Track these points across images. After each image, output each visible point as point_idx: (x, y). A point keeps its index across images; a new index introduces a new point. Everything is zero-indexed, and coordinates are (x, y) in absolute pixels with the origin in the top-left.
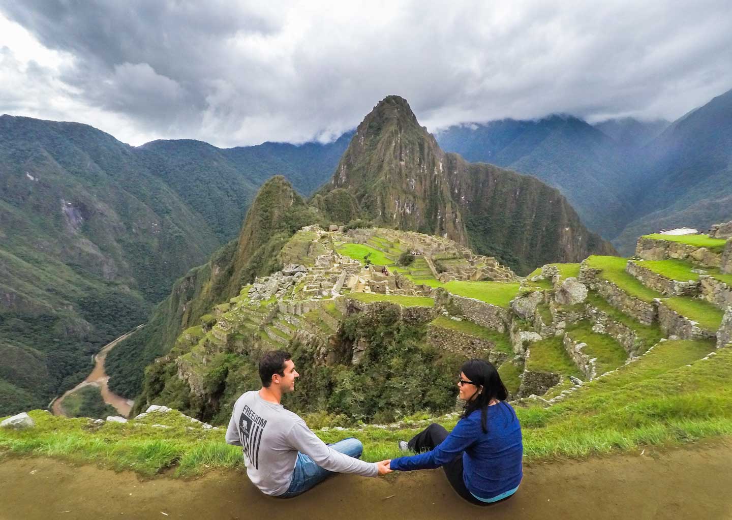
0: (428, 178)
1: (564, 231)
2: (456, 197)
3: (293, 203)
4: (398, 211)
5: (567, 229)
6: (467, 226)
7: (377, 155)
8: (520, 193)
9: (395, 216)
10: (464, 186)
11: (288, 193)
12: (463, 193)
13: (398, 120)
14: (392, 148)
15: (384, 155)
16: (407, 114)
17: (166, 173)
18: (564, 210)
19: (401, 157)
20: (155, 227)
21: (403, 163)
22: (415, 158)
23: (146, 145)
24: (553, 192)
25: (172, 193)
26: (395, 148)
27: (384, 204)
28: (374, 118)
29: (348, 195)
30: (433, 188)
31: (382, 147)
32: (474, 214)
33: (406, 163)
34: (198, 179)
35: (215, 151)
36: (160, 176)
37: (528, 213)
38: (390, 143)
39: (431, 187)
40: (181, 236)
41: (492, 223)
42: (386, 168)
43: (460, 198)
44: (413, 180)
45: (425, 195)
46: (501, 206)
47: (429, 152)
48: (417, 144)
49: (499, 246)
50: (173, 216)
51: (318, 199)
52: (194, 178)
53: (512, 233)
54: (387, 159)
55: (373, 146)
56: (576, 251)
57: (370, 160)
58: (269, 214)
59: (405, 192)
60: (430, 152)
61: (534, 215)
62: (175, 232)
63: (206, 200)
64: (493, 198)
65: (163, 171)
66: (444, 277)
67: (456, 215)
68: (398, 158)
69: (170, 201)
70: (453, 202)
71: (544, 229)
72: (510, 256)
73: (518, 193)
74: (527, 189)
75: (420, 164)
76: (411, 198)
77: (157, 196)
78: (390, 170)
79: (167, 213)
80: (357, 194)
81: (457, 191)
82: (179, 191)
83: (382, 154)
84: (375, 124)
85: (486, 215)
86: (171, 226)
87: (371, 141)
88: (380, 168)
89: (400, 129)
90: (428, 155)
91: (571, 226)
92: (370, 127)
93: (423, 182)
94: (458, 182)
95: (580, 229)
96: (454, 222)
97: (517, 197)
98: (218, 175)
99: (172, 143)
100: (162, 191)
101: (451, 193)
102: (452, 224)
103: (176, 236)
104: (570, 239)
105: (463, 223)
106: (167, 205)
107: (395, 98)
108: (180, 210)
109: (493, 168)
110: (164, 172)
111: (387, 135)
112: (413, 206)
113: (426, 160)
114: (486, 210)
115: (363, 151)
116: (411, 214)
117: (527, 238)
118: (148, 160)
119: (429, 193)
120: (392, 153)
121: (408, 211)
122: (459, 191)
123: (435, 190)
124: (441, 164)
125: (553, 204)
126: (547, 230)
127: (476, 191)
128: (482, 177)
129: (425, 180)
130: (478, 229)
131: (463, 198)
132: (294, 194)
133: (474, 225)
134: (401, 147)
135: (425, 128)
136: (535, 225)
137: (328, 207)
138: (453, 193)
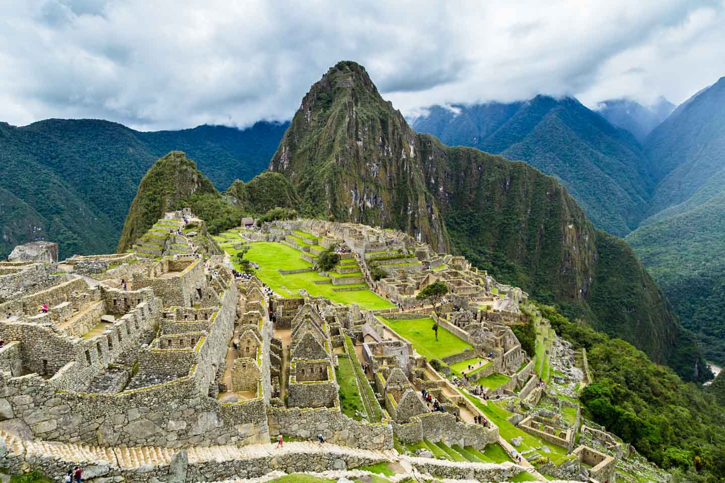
0: (394, 163)
1: (567, 229)
2: (433, 189)
3: (198, 189)
4: (356, 204)
5: (571, 227)
6: (447, 225)
7: (326, 133)
8: (510, 183)
9: (351, 210)
10: (442, 175)
11: (189, 176)
12: (442, 183)
13: (353, 90)
14: (345, 125)
15: (336, 132)
16: (366, 84)
17: (60, 161)
18: (564, 203)
19: (357, 135)
20: (37, 232)
21: (360, 143)
22: (377, 138)
23: (33, 125)
24: (551, 182)
25: (67, 187)
26: (349, 123)
27: (334, 195)
28: (323, 87)
29: (281, 181)
30: (401, 175)
31: (332, 123)
32: (457, 210)
33: (364, 143)
34: (105, 169)
35: (130, 134)
36: (51, 165)
37: (522, 207)
38: (343, 118)
39: (398, 174)
40: (75, 244)
41: (478, 221)
42: (338, 149)
43: (437, 190)
44: (375, 165)
45: (391, 185)
46: (489, 199)
47: (393, 131)
48: (379, 121)
49: (489, 249)
50: (66, 217)
51: (238, 184)
52: (100, 168)
53: (504, 232)
54: (338, 138)
55: (322, 122)
56: (583, 253)
57: (319, 139)
58: (157, 204)
59: (364, 180)
60: (396, 131)
61: (529, 210)
62: (68, 239)
63: (115, 197)
64: (478, 188)
65: (55, 158)
66: (381, 286)
67: (432, 209)
68: (354, 136)
69: (63, 198)
70: (428, 194)
71: (542, 227)
72: (504, 261)
73: (508, 183)
74: (518, 179)
75: (383, 146)
76: (373, 188)
77: (44, 191)
78: (342, 151)
79: (57, 212)
80: (302, 182)
81: (433, 181)
82: (77, 185)
83: (332, 132)
84: (323, 95)
85: (471, 211)
86: (62, 231)
87: (319, 116)
88: (330, 149)
89: (356, 101)
90: (393, 134)
91: (575, 223)
92: (319, 99)
93: (388, 168)
94: (434, 169)
95: (586, 227)
96: (430, 218)
97: (507, 188)
98: (134, 164)
99: (72, 123)
100: (51, 184)
101: (426, 183)
102: (426, 221)
103: (68, 244)
104: (575, 238)
105: (441, 220)
106: (58, 202)
107: (349, 64)
108: (77, 209)
109: (476, 152)
110: (57, 160)
111: (339, 108)
112: (375, 198)
113: (391, 140)
114: (470, 204)
115: (310, 129)
116: (373, 209)
117: (522, 239)
118: (34, 144)
119: (396, 182)
120: (346, 130)
121: (368, 204)
122: (436, 181)
123: (404, 178)
124: (412, 148)
125: (551, 195)
126: (546, 228)
127: (458, 181)
128: (463, 163)
129: (391, 166)
130: (462, 228)
131: (441, 189)
132: (199, 177)
133: (456, 223)
134: (357, 124)
135: (390, 103)
136: (532, 222)
137: (252, 197)
138: (428, 183)
